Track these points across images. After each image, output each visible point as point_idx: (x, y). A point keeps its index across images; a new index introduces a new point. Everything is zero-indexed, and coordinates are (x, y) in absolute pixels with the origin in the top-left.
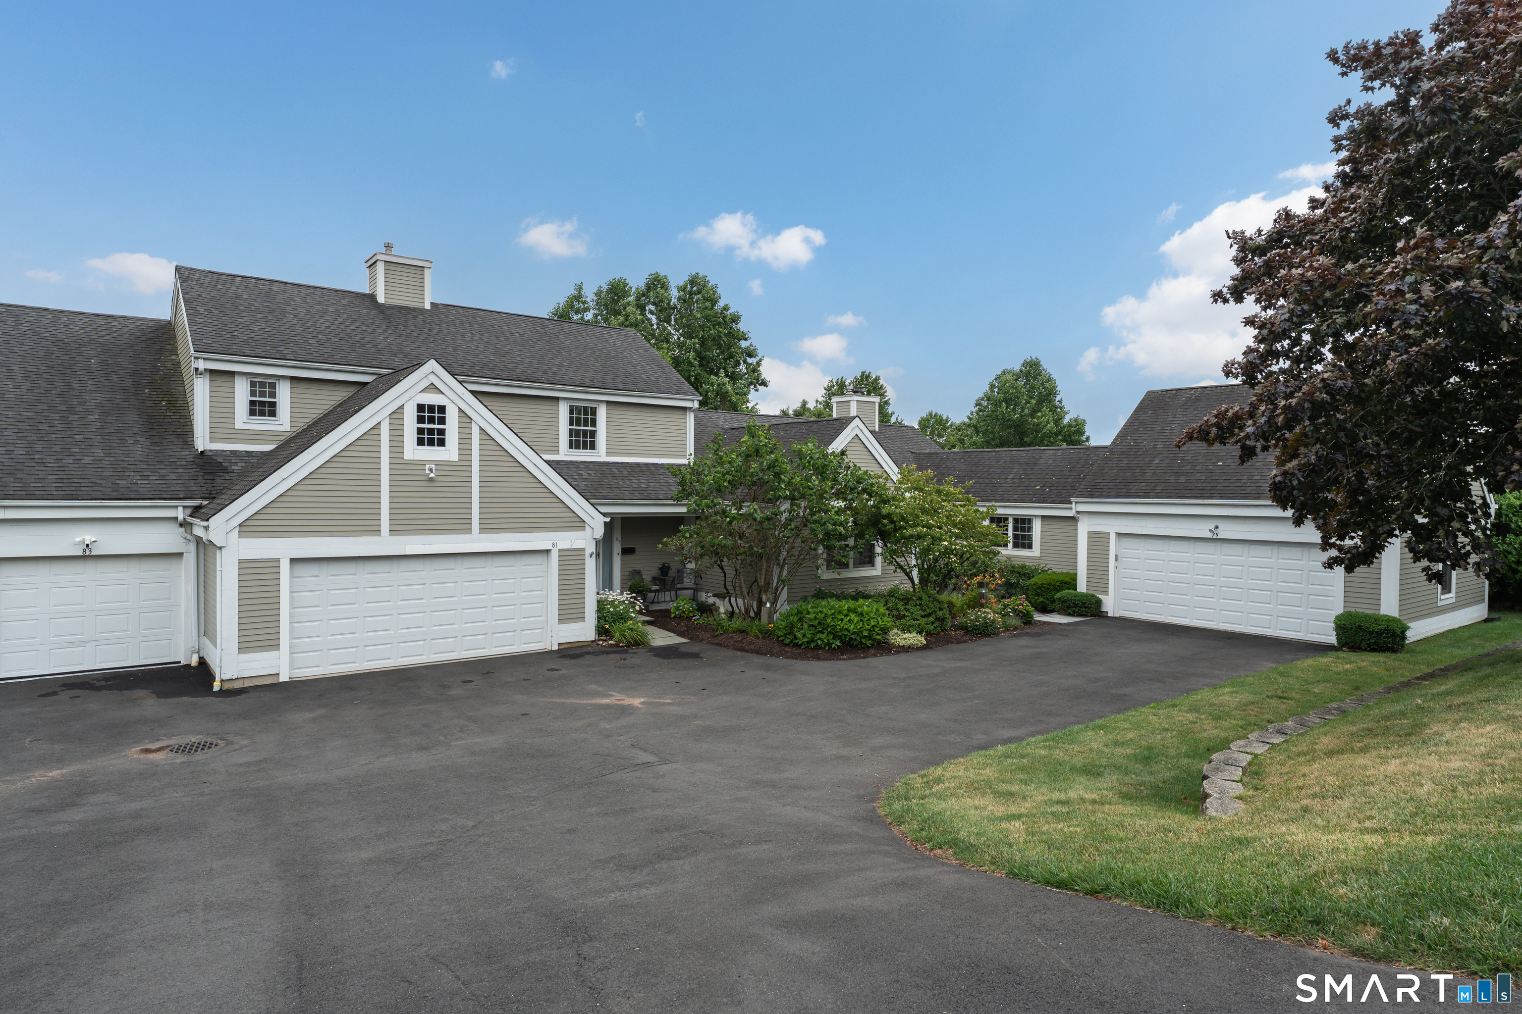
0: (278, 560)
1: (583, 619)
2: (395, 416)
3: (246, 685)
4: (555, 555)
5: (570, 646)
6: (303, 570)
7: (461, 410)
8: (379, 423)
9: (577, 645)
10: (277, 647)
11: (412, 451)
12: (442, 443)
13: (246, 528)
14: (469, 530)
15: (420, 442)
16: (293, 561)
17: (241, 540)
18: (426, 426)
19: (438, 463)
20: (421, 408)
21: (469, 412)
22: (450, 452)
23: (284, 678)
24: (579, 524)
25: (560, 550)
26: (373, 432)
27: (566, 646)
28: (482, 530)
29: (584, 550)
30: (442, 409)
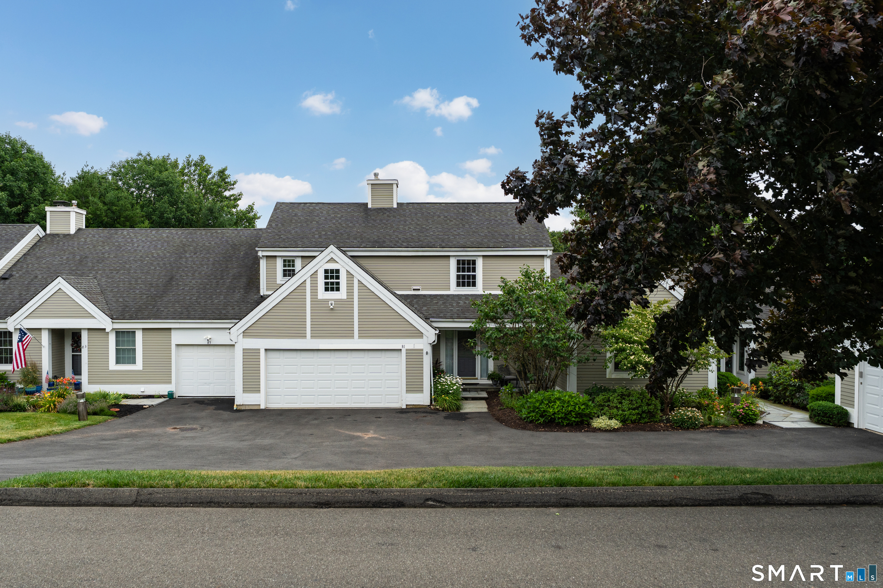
0: (259, 350)
1: (422, 391)
2: (313, 276)
3: (247, 408)
4: (404, 352)
5: (414, 407)
6: (271, 354)
7: (347, 271)
8: (305, 281)
9: (418, 407)
10: (259, 391)
11: (322, 294)
12: (338, 289)
13: (246, 333)
14: (352, 337)
15: (327, 289)
16: (266, 350)
17: (244, 339)
18: (329, 281)
19: (336, 301)
20: (326, 271)
21: (352, 272)
22: (342, 294)
23: (262, 407)
24: (419, 335)
25: (407, 350)
26: (302, 285)
27: (411, 407)
28: (360, 337)
29: (422, 350)
30: (338, 271)
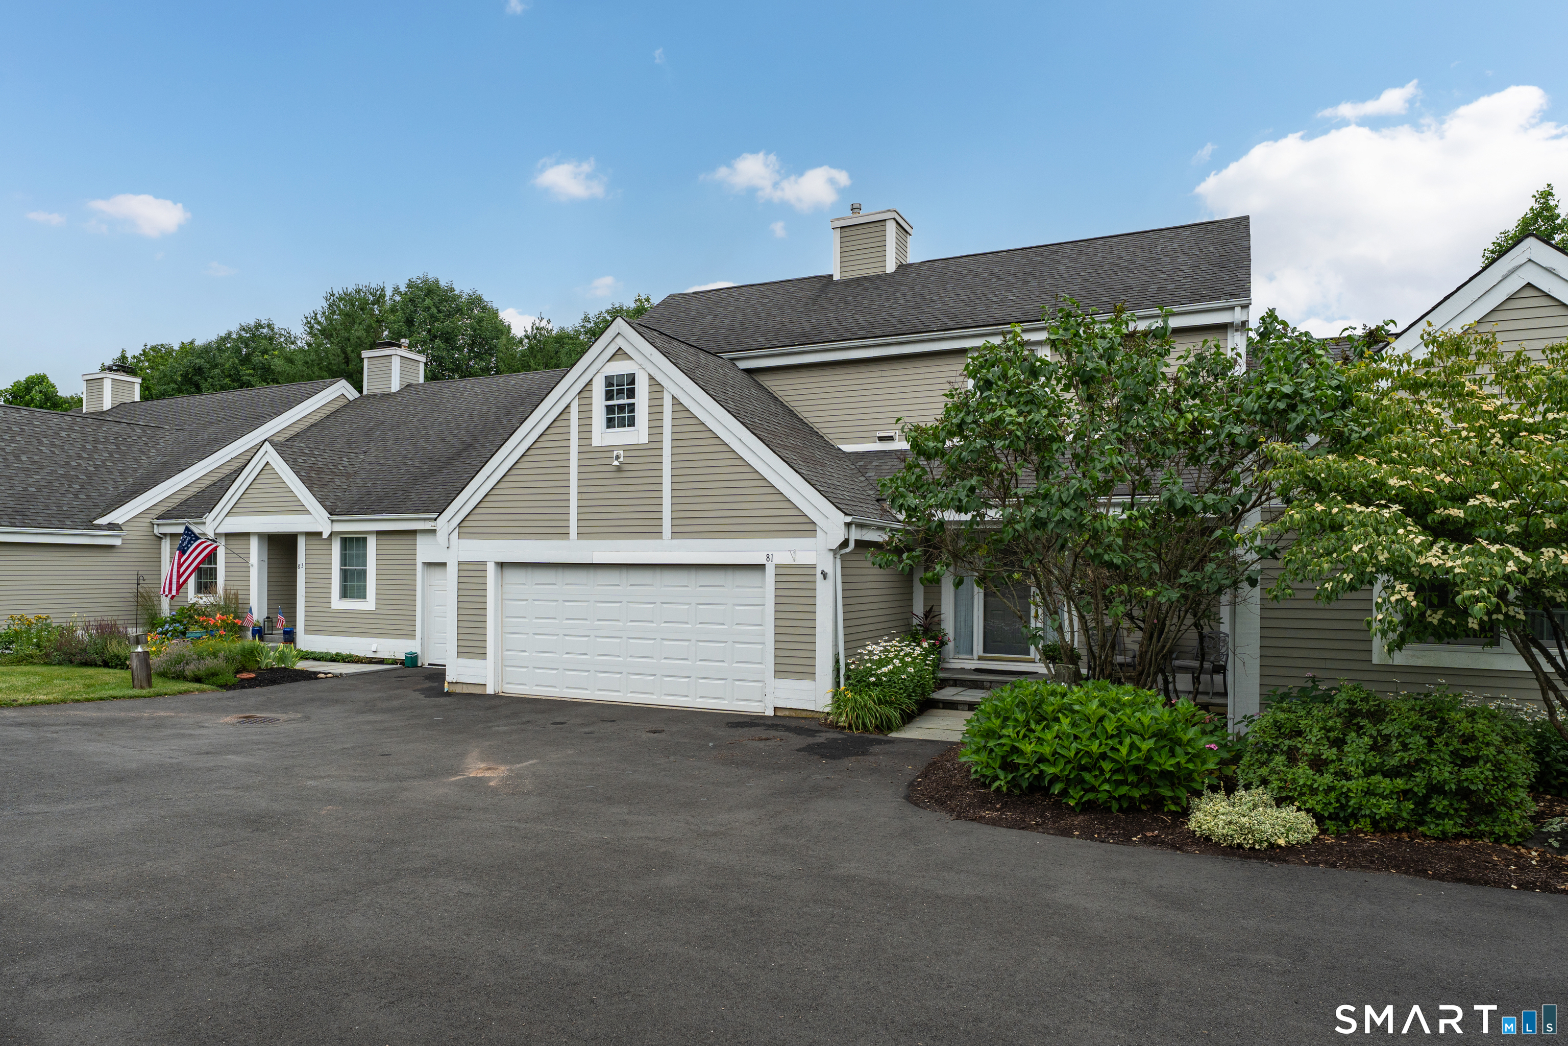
0: (484, 563)
1: (810, 675)
2: (584, 395)
3: (464, 691)
4: (770, 571)
5: (793, 714)
6: (512, 576)
7: (651, 378)
8: (568, 406)
9: (804, 714)
10: (483, 655)
11: (602, 436)
12: (632, 423)
13: (464, 528)
14: (659, 534)
15: (610, 423)
16: (502, 565)
17: (462, 541)
18: (614, 402)
19: (627, 448)
20: (609, 381)
21: (659, 378)
22: (639, 434)
23: (490, 690)
24: (807, 527)
25: (777, 566)
26: (563, 417)
27: (787, 713)
28: (675, 534)
29: (814, 567)
30: (632, 379)
